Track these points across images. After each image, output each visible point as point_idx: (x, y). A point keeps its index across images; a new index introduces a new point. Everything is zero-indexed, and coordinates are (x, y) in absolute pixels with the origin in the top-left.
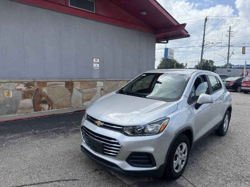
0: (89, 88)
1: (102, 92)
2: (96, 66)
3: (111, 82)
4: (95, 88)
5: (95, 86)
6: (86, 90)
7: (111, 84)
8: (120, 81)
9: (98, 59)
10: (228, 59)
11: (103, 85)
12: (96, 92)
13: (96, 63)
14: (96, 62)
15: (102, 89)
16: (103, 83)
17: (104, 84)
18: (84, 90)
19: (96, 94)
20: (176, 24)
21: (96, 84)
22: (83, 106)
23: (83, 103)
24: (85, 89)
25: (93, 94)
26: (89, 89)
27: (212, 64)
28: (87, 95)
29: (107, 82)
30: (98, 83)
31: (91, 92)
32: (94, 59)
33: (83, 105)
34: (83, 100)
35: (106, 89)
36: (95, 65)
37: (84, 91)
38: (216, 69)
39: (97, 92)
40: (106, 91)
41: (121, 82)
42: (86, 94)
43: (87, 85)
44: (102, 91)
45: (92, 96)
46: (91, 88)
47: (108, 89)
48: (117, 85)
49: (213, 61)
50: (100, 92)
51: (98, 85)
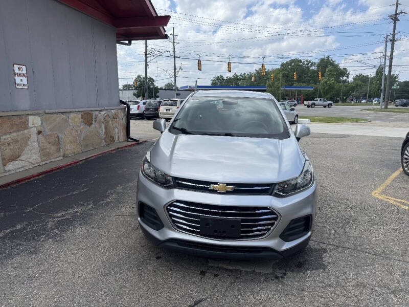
0: (14, 132)
1: (39, 138)
2: (21, 81)
3: (55, 115)
4: (26, 131)
5: (25, 125)
6: (8, 136)
7: (55, 120)
8: (71, 112)
9: (24, 68)
10: (175, 77)
11: (40, 122)
12: (29, 138)
13: (20, 75)
14: (21, 72)
15: (40, 132)
16: (39, 119)
17: (41, 120)
18: (4, 137)
19: (29, 143)
20: (154, 15)
21: (28, 121)
22: (7, 174)
23: (4, 165)
24: (5, 134)
25: (23, 145)
26: (15, 134)
27: (152, 83)
28: (11, 147)
29: (48, 116)
30: (31, 118)
31: (18, 141)
32: (16, 67)
33: (6, 171)
34: (3, 159)
35: (47, 130)
36: (18, 80)
37: (5, 139)
38: (158, 92)
39: (31, 139)
40: (48, 135)
41: (72, 115)
42: (9, 145)
43: (9, 125)
44: (41, 135)
45: (21, 150)
46: (18, 131)
47: (51, 130)
48: (66, 121)
49: (153, 79)
50: (36, 139)
51: (30, 125)
